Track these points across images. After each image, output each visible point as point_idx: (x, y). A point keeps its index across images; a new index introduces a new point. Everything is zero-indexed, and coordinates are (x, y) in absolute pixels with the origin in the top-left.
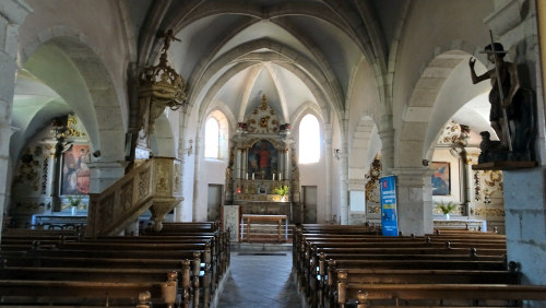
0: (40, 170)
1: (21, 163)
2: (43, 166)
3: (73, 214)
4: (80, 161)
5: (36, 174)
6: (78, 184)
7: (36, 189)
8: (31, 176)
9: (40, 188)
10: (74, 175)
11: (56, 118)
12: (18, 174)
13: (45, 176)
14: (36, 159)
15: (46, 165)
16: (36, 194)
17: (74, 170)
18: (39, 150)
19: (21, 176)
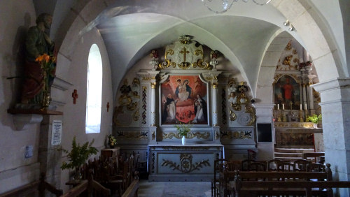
0: (139, 100)
1: (120, 94)
2: (142, 97)
3: (183, 143)
4: (177, 91)
5: (135, 105)
6: (177, 114)
7: (136, 118)
8: (131, 107)
9: (141, 118)
10: (172, 105)
11: (156, 50)
12: (118, 105)
13: (145, 106)
14: (134, 89)
15: (145, 95)
16: (137, 124)
17: (172, 100)
18: (137, 82)
19: (120, 107)
